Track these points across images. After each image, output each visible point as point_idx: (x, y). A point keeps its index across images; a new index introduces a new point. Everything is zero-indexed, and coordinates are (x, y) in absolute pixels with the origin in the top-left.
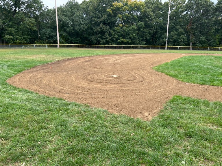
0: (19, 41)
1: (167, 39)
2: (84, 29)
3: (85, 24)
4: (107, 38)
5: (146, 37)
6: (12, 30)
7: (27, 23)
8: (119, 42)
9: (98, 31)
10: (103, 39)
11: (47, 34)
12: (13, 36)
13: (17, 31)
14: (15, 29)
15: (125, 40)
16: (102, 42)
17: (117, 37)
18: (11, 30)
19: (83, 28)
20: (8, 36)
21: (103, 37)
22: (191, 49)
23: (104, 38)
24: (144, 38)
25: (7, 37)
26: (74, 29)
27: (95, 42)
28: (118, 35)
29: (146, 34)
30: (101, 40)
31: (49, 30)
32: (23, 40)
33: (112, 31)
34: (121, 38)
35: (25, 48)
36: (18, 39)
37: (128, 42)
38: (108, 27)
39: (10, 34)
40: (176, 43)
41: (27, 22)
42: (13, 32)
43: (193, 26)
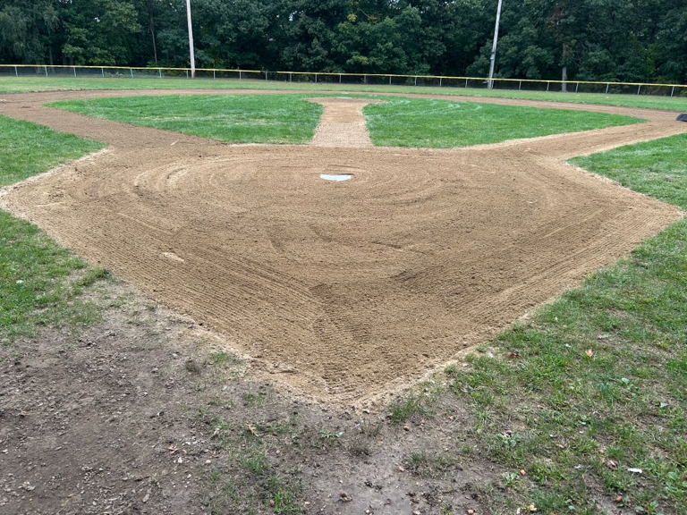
0: (99, 60)
1: (493, 57)
2: (261, 29)
3: (263, 14)
4: (317, 53)
5: (432, 50)
6: (81, 33)
7: (114, 15)
8: (350, 63)
9: (296, 34)
10: (309, 55)
11: (169, 41)
12: (85, 48)
13: (95, 36)
14: (90, 31)
15: (364, 59)
16: (307, 64)
17: (344, 49)
18: (78, 33)
19: (259, 26)
20: (70, 46)
21: (309, 49)
22: (564, 87)
23: (312, 55)
24: (427, 54)
25: (69, 49)
26: (236, 29)
27: (291, 63)
28: (348, 45)
29: (433, 41)
30: (306, 59)
31: (175, 31)
32: (109, 57)
33: (333, 35)
34: (356, 55)
35: (110, 77)
36: (96, 55)
37: (374, 63)
38: (320, 22)
39: (77, 43)
40: (517, 71)
41: (114, 12)
42: (84, 38)
43: (566, 17)
